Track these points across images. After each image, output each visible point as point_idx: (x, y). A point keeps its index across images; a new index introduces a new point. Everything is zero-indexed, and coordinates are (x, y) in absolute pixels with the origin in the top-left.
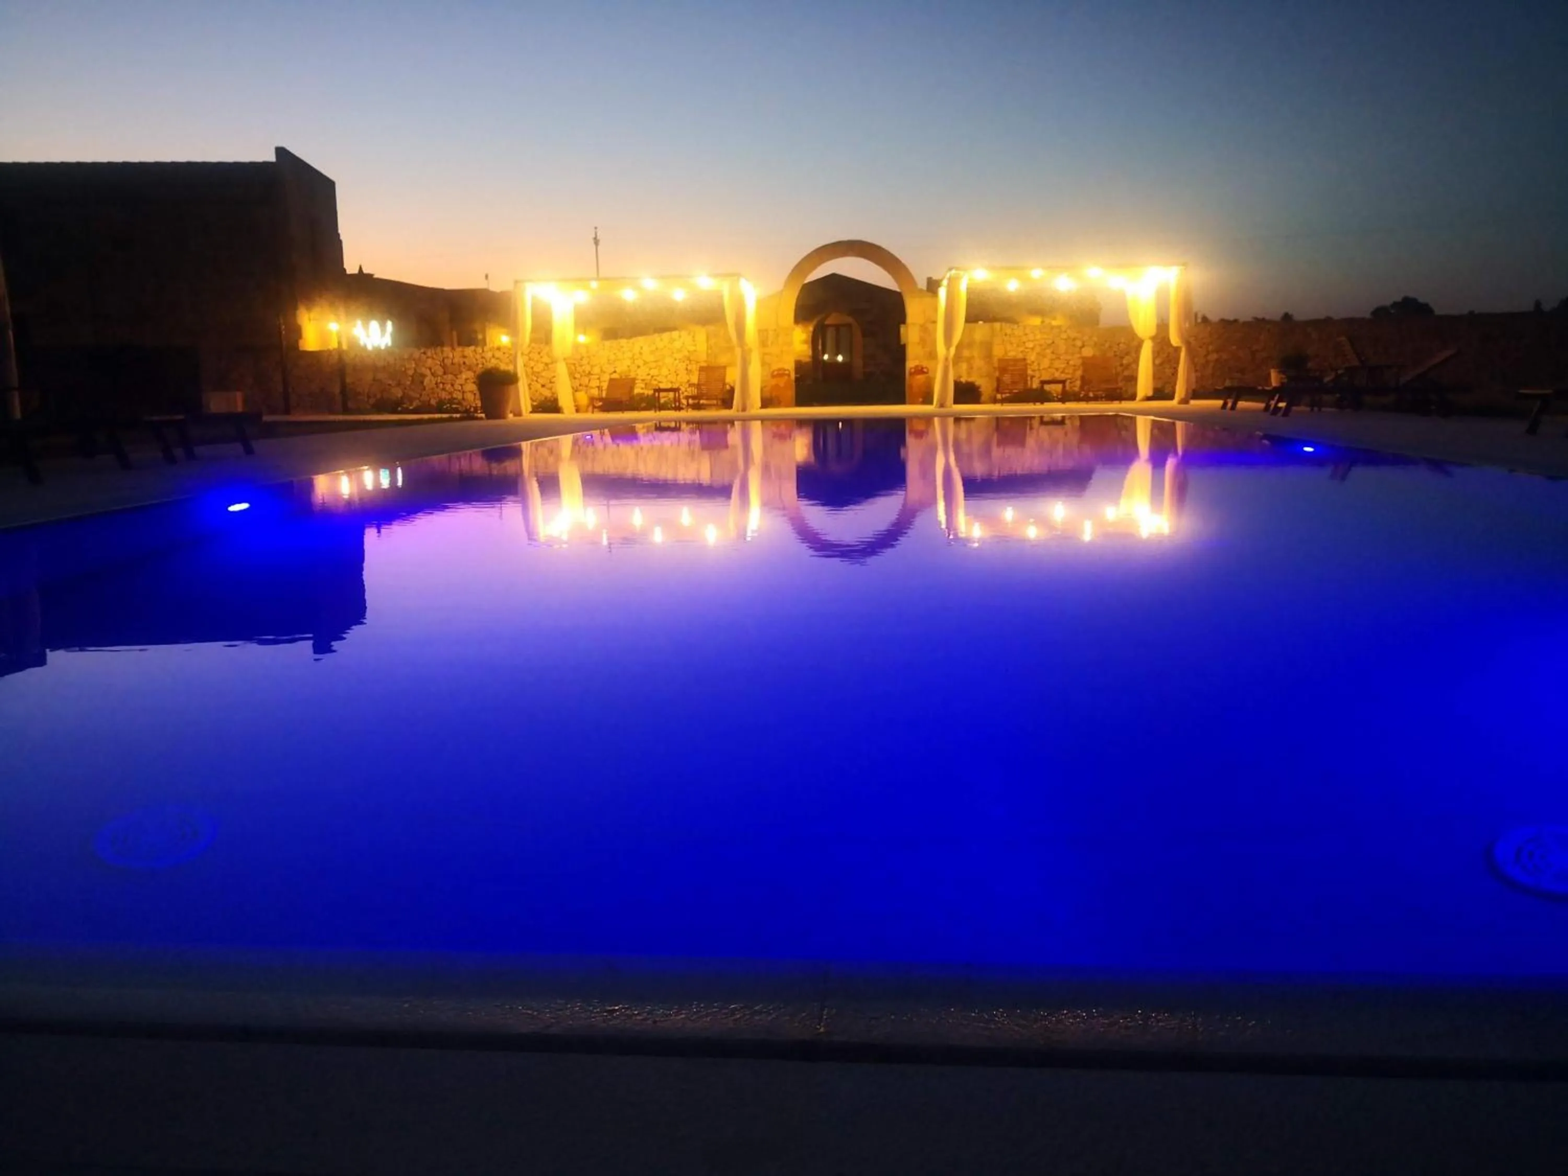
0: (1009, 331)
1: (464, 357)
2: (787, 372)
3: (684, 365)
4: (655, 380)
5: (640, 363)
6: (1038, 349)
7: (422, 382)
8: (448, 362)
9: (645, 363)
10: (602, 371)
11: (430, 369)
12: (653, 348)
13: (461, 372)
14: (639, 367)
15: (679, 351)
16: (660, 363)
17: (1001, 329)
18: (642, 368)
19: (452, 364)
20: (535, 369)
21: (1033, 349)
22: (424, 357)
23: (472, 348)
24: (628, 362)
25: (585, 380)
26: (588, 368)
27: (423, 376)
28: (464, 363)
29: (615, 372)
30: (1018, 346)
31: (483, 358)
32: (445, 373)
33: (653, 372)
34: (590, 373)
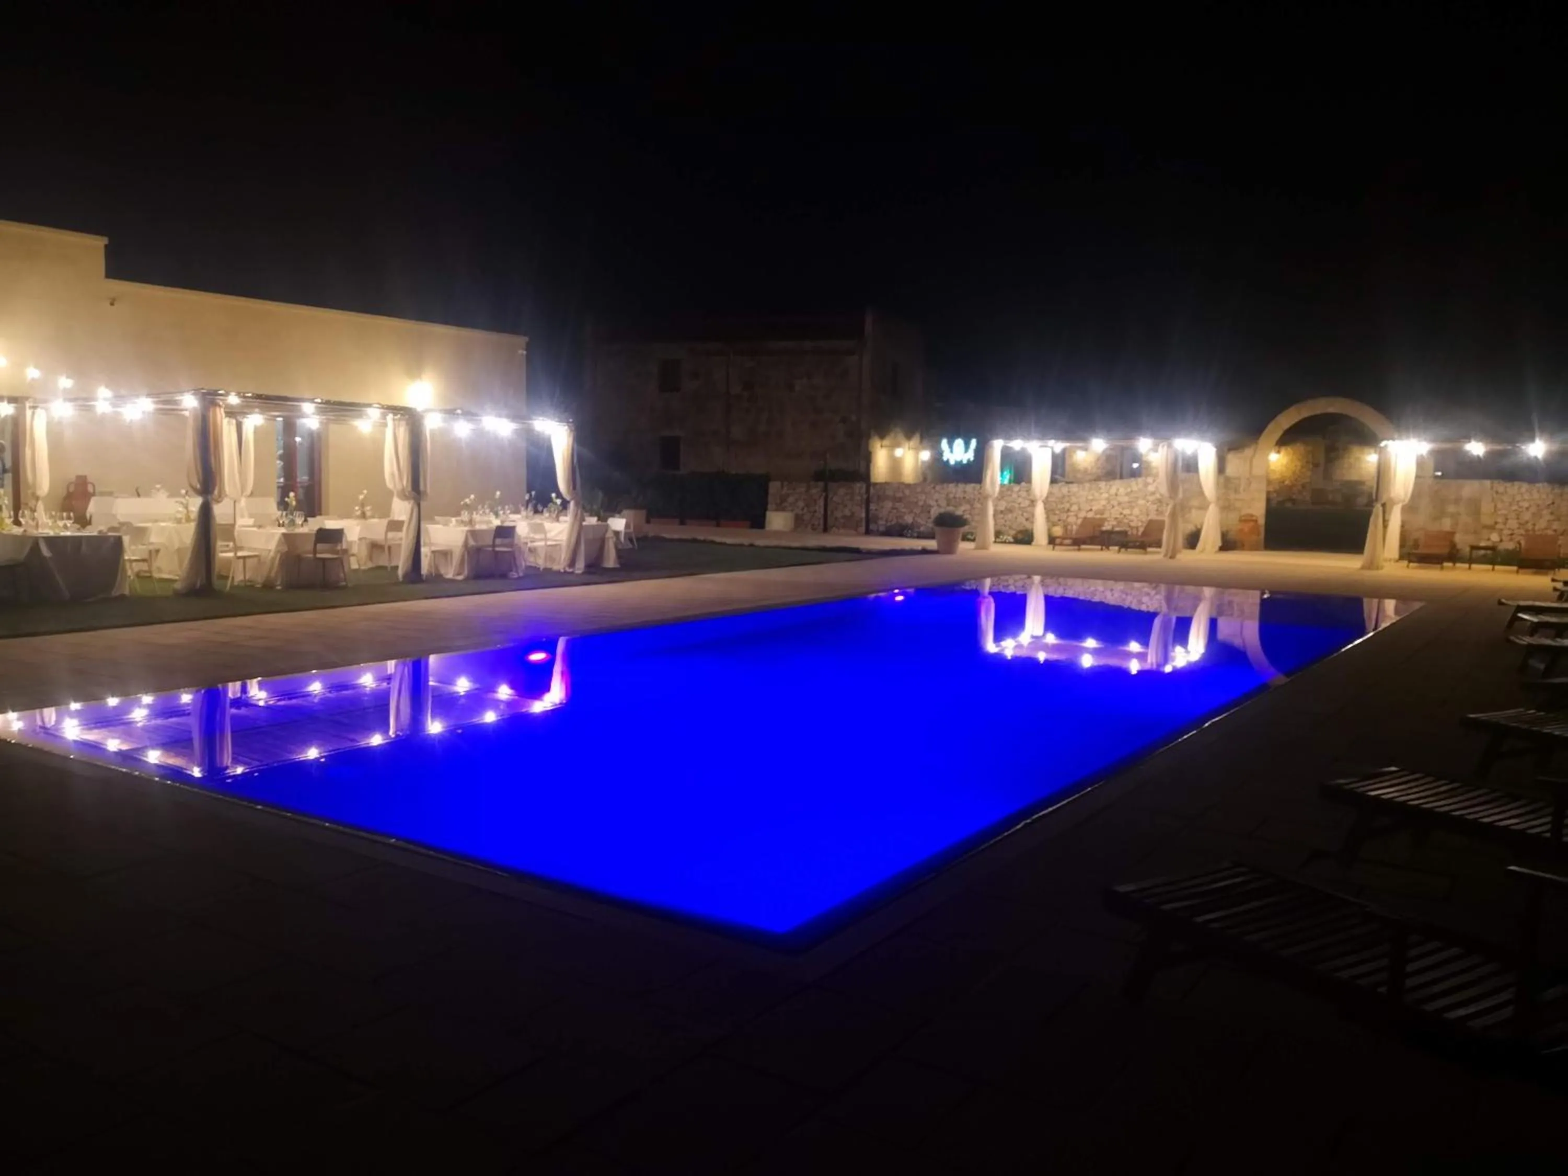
0: (1501, 489)
1: (965, 492)
2: (1254, 518)
3: (1155, 507)
4: (1127, 519)
5: (1115, 503)
6: (1533, 509)
7: (929, 512)
8: (951, 496)
9: (1119, 504)
10: (1080, 509)
11: (937, 501)
12: (1129, 490)
13: (960, 505)
14: (1113, 507)
15: (1153, 493)
16: (1133, 504)
17: (1492, 488)
18: (1116, 508)
19: (955, 498)
20: (1022, 505)
21: (1527, 509)
22: (933, 491)
23: (973, 485)
24: (1103, 502)
25: (1064, 516)
26: (1067, 506)
27: (930, 506)
28: (964, 498)
29: (1091, 510)
30: (1511, 504)
31: (980, 493)
32: (948, 505)
33: (1126, 512)
34: (1068, 510)
